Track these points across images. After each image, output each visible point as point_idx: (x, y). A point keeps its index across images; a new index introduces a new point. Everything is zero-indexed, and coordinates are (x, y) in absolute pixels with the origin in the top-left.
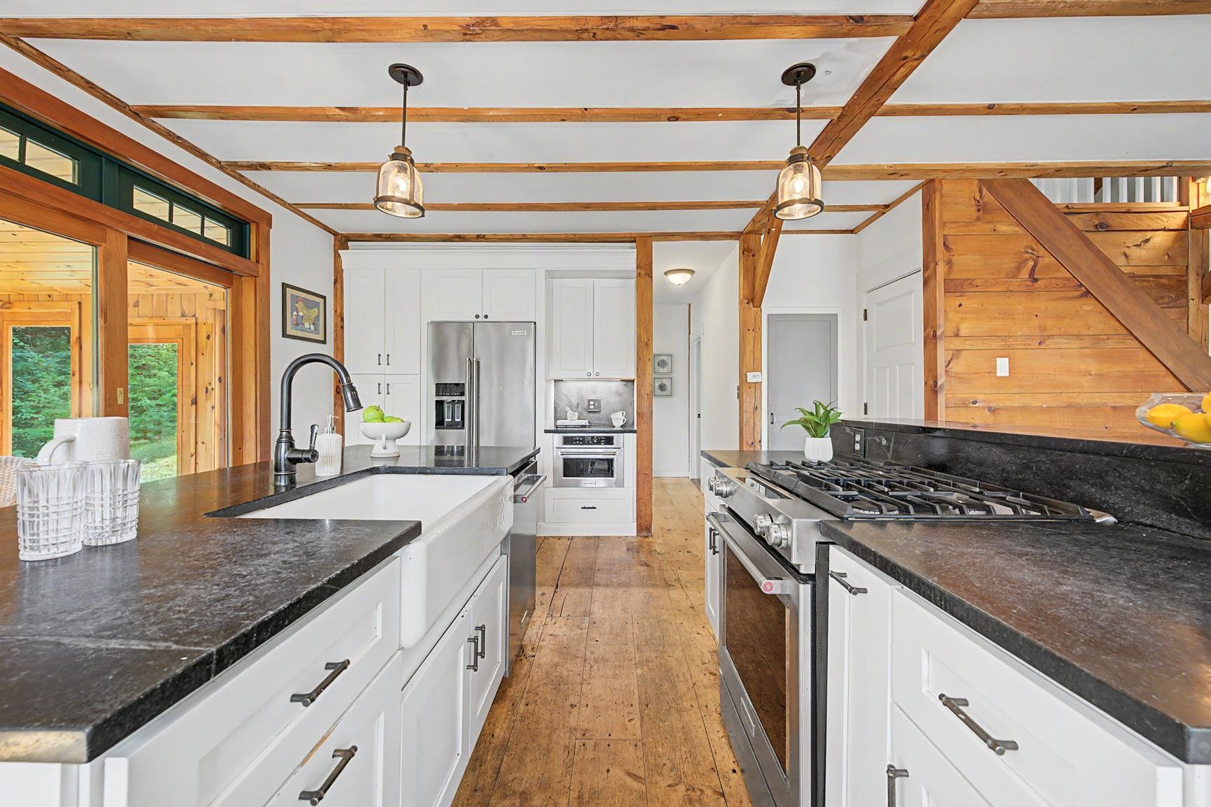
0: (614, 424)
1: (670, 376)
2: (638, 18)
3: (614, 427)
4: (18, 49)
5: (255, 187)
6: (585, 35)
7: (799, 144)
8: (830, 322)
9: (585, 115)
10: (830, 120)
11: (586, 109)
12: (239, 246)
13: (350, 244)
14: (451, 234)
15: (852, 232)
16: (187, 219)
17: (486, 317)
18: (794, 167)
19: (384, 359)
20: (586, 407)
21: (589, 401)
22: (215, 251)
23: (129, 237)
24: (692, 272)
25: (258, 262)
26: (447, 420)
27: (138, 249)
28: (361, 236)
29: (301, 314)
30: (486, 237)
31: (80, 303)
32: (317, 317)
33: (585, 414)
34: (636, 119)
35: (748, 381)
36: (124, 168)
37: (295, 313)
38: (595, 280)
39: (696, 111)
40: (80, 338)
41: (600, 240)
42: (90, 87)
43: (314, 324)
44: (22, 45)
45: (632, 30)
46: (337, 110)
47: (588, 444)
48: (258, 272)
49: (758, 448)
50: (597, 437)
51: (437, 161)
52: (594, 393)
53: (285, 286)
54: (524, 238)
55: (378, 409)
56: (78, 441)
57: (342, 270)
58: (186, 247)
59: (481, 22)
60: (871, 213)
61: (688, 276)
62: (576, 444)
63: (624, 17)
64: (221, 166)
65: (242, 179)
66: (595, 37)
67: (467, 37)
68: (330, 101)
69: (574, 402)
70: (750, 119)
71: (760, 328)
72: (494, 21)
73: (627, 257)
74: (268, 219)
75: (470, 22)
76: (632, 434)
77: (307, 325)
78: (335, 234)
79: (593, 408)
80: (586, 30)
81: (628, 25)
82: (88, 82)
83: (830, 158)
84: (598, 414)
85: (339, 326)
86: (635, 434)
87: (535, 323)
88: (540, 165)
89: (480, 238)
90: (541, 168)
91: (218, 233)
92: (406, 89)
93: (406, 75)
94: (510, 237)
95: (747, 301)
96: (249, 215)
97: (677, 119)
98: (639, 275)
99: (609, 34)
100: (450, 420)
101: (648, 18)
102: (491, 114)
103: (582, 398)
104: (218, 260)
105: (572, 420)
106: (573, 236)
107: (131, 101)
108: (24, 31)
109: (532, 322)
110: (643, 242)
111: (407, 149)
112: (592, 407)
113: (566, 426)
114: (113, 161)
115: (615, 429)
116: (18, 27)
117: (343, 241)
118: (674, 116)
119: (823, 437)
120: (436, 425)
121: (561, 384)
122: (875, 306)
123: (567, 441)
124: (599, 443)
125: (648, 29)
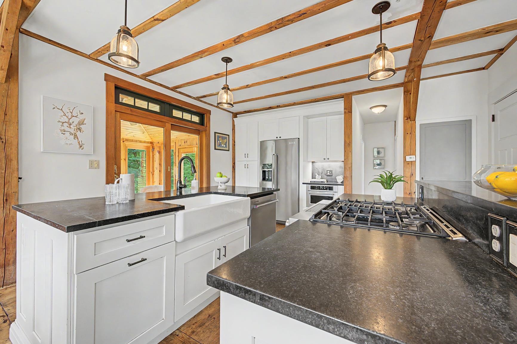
0: (338, 181)
1: (383, 159)
2: (290, 15)
3: (337, 182)
4: (146, 80)
5: (205, 103)
6: (273, 29)
7: (381, 42)
8: (467, 125)
9: (291, 54)
10: (418, 20)
11: (290, 52)
12: (202, 123)
13: (238, 115)
14: (268, 107)
15: (484, 69)
16: (187, 116)
17: (280, 137)
18: (379, 54)
19: (246, 155)
20: (326, 173)
21: (327, 171)
22: (194, 125)
23: (171, 124)
24: (385, 106)
25: (206, 126)
26: (267, 178)
27: (174, 127)
28: (240, 112)
29: (221, 142)
30: (280, 106)
31: (175, 143)
32: (226, 143)
33: (325, 177)
34: (311, 50)
35: (407, 161)
36: (170, 105)
37: (219, 141)
38: (327, 117)
39: (337, 39)
40: (175, 152)
41: (327, 99)
42: (161, 85)
43: (225, 145)
44: (146, 79)
45: (288, 21)
46: (214, 76)
47: (321, 189)
48: (206, 130)
49: (413, 196)
50: (325, 187)
51: (250, 83)
52: (329, 167)
53: (215, 133)
54: (294, 104)
55: (220, 173)
56: (123, 179)
57: (235, 125)
58: (186, 125)
59: (239, 37)
60: (493, 56)
61: (383, 109)
62: (316, 189)
63: (285, 17)
64: (194, 98)
65: (201, 101)
66: (276, 28)
67: (236, 43)
68: (212, 73)
69: (320, 171)
70: (367, 34)
71: (415, 132)
72: (242, 35)
73: (340, 105)
74: (209, 112)
75: (236, 38)
76: (342, 186)
77: (223, 145)
78: (232, 113)
79: (330, 174)
80: (272, 27)
81: (287, 19)
82: (160, 84)
83: (431, 37)
84: (332, 177)
85: (234, 145)
86: (343, 186)
87: (299, 139)
88: (285, 76)
89: (278, 107)
90: (286, 77)
91: (196, 119)
92: (227, 65)
93: (227, 60)
94: (289, 104)
95: (406, 118)
96: (204, 112)
97: (330, 45)
98: (345, 112)
99: (281, 25)
100: (268, 178)
101: (294, 14)
102: (257, 64)
103: (323, 169)
104: (194, 127)
105: (318, 179)
106: (315, 100)
107: (170, 86)
108: (146, 76)
109: (297, 138)
110: (347, 98)
111: (227, 85)
112: (328, 173)
113: (315, 182)
114: (167, 103)
115: (338, 184)
116: (144, 75)
117: (235, 115)
118: (328, 44)
119: (391, 189)
120: (263, 179)
121: (315, 164)
122: (499, 112)
123: (313, 188)
124: (326, 189)
125: (295, 18)
